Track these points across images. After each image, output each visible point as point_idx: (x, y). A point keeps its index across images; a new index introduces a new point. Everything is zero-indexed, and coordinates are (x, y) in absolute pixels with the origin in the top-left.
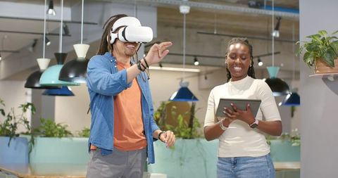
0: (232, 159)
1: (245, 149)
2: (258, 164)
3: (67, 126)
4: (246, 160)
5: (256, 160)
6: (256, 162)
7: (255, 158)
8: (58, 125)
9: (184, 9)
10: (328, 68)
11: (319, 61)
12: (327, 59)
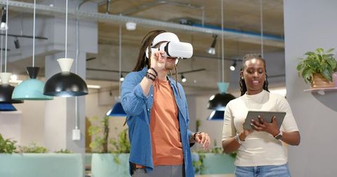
0: (255, 169)
1: (268, 159)
2: (281, 172)
3: (15, 142)
4: (269, 168)
5: (278, 168)
6: (279, 170)
7: (277, 167)
8: (7, 141)
9: (131, 26)
10: (325, 83)
11: (316, 77)
12: (326, 75)
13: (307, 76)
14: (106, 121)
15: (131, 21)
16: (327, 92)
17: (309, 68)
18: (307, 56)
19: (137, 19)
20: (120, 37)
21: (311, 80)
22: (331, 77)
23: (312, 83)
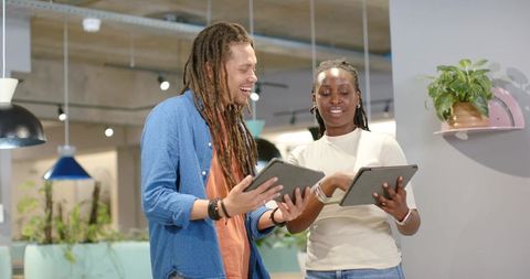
0: (339, 274)
9: (92, 25)
10: (473, 118)
11: (459, 108)
12: (479, 105)
13: (444, 108)
14: (48, 190)
15: (93, 16)
17: (444, 95)
18: (441, 72)
19: (102, 13)
20: (66, 44)
21: (449, 113)
22: (487, 109)
23: (451, 119)
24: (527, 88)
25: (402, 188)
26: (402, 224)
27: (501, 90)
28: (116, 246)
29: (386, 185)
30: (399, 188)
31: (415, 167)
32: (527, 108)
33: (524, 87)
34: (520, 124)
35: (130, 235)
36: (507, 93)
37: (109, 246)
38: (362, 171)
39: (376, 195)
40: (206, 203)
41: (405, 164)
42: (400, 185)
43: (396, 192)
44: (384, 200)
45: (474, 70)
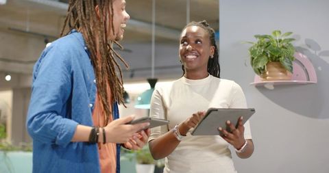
10: (281, 74)
11: (270, 66)
12: (286, 64)
13: (260, 65)
16: (277, 86)
17: (261, 56)
18: (258, 39)
21: (264, 69)
22: (292, 67)
23: (265, 73)
24: (320, 54)
25: (242, 126)
26: (239, 151)
27: (300, 54)
28: (11, 154)
29: (229, 122)
30: (239, 125)
31: (253, 110)
32: (320, 68)
33: (318, 53)
34: (314, 79)
35: (20, 147)
36: (304, 56)
37: (5, 154)
38: (210, 111)
39: (220, 129)
40: (89, 129)
41: (245, 107)
42: (241, 123)
43: (237, 127)
44: (226, 132)
45: (283, 39)
